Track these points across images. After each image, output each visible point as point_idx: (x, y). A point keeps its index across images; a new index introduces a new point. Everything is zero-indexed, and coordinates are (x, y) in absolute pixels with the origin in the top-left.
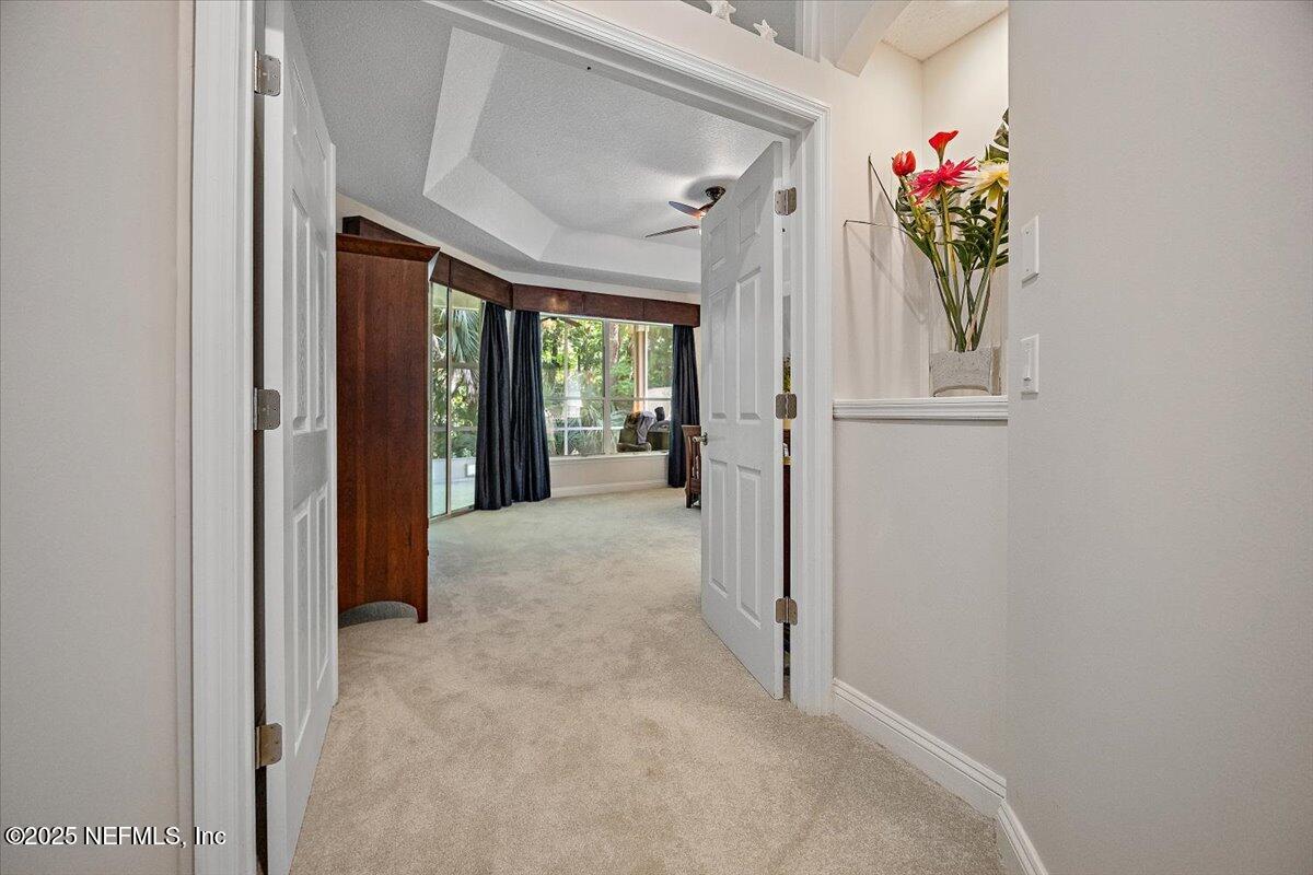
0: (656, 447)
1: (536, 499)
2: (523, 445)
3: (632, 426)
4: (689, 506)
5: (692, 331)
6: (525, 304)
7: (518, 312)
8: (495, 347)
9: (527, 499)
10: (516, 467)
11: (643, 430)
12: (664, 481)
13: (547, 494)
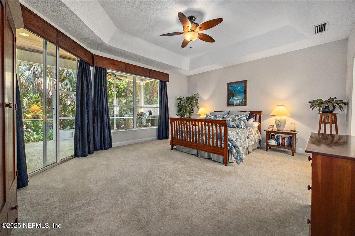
0: (153, 125)
1: (105, 149)
2: (99, 126)
3: (140, 117)
4: (172, 149)
5: (166, 83)
6: (100, 64)
7: (97, 68)
8: (85, 81)
9: (101, 149)
10: (96, 136)
11: (145, 118)
12: (156, 137)
13: (110, 146)
